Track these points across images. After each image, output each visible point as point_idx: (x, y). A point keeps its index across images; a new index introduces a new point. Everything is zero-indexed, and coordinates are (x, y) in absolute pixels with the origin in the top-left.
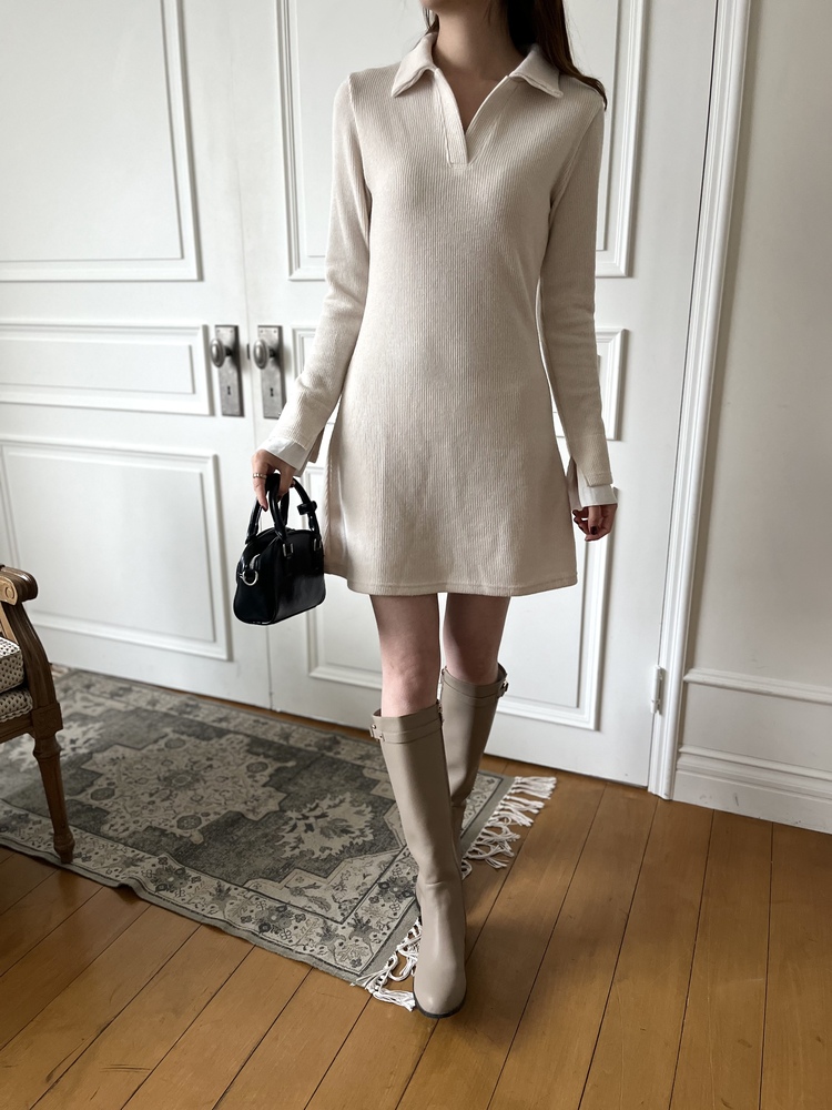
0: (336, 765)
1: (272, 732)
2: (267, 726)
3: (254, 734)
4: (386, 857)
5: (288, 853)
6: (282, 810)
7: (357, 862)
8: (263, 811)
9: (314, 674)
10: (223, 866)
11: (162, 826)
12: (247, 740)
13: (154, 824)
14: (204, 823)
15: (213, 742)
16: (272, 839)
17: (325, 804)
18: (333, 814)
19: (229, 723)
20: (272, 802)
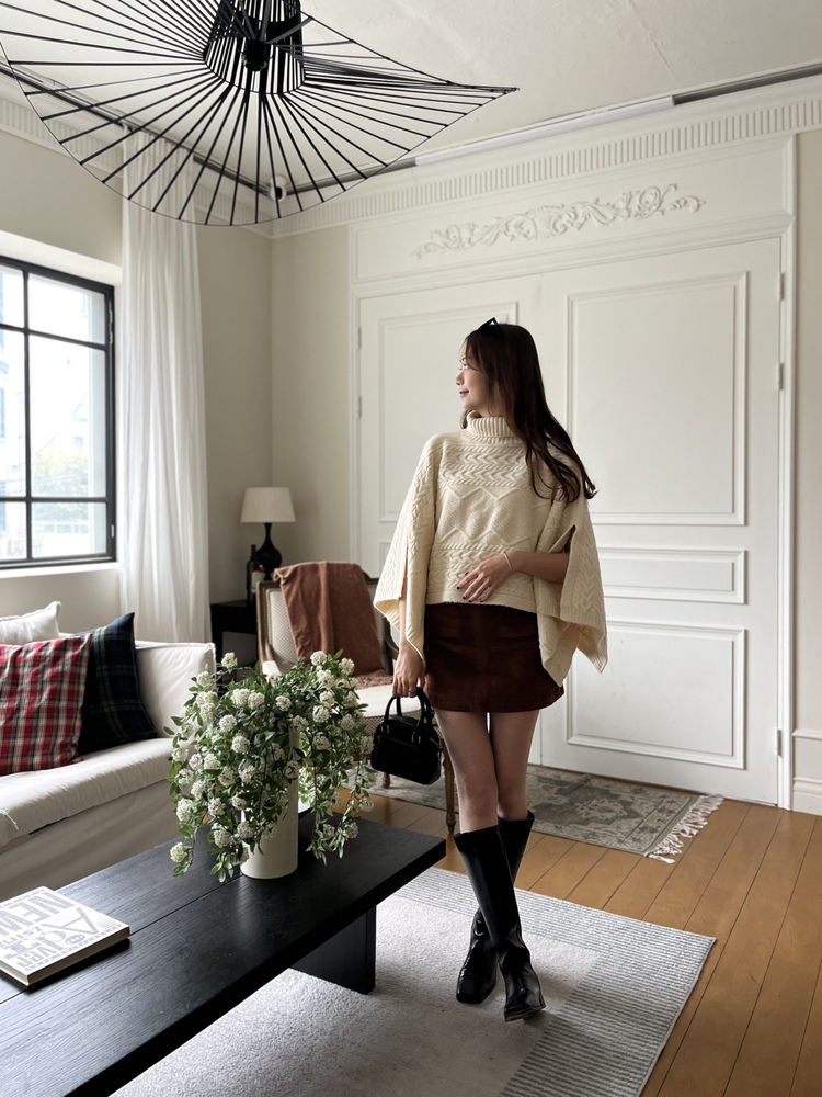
0: (592, 789)
4: (639, 820)
5: (584, 817)
6: (572, 803)
7: (623, 821)
8: (562, 803)
9: (570, 741)
14: (531, 805)
16: (573, 812)
17: (594, 802)
18: (603, 805)
20: (564, 800)
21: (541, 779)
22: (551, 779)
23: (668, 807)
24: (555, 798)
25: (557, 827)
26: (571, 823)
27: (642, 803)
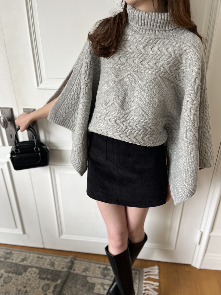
1: (46, 263)
2: (43, 260)
3: (39, 266)
9: (62, 237)
12: (37, 271)
15: (23, 275)
19: (27, 261)
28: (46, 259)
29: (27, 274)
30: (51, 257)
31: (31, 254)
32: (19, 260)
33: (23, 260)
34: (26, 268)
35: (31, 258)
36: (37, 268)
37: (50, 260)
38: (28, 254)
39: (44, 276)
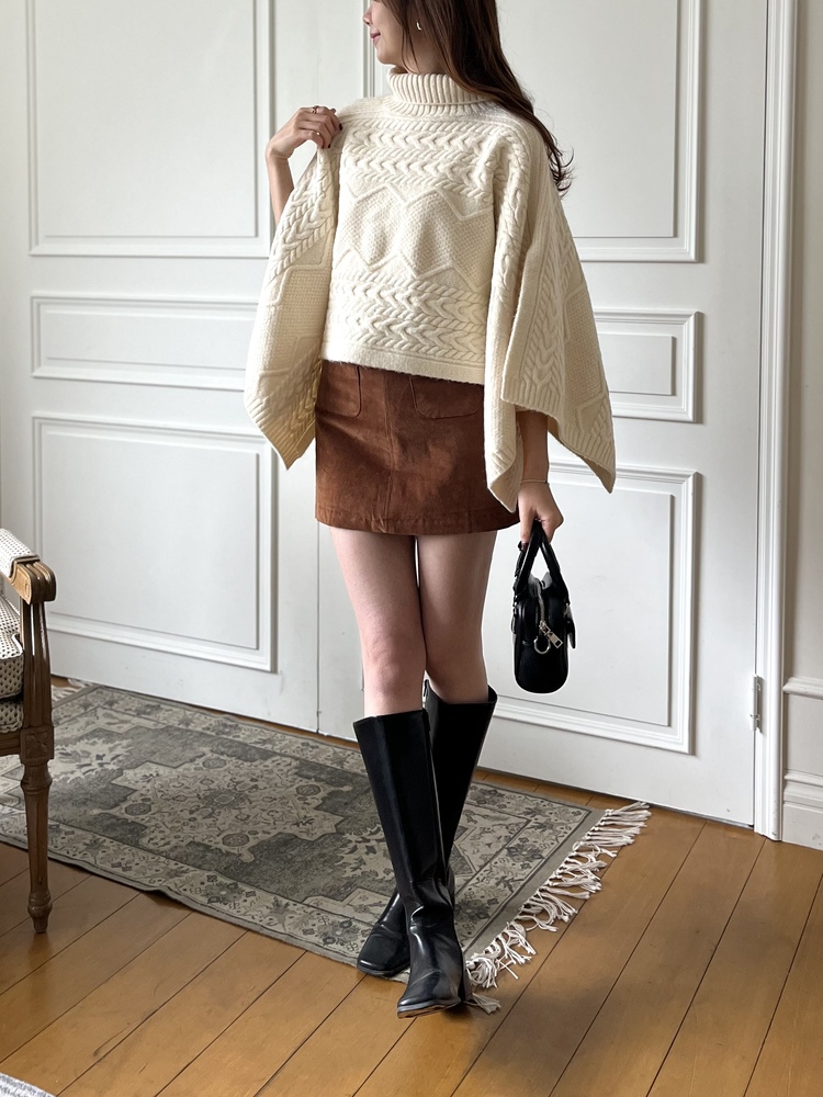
1: (324, 756)
2: (317, 750)
3: (303, 757)
5: (349, 873)
6: (339, 833)
8: (319, 833)
10: (279, 882)
11: (206, 842)
12: (295, 763)
13: (197, 840)
14: (253, 842)
15: (256, 763)
16: (331, 860)
19: (274, 745)
20: (327, 824)
21: (305, 768)
22: (322, 768)
23: (534, 838)
24: (310, 821)
25: (277, 904)
26: (313, 892)
27: (484, 831)
28: (325, 751)
29: (268, 762)
30: (338, 750)
31: (287, 737)
32: (254, 740)
33: (264, 742)
34: (266, 755)
35: (284, 743)
36: (297, 759)
37: (335, 753)
38: (279, 735)
39: (311, 774)
